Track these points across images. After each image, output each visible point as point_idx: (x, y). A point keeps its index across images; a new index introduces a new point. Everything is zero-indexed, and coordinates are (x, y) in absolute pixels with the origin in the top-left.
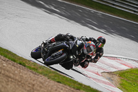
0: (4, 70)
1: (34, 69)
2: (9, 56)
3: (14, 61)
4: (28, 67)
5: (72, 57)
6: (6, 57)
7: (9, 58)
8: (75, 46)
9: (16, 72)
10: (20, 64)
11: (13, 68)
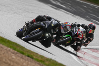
0: (13, 62)
1: (41, 61)
2: (18, 48)
3: (23, 53)
4: (36, 59)
5: (47, 35)
6: (15, 49)
7: (18, 51)
8: (50, 25)
9: (24, 64)
10: (28, 56)
11: (22, 60)
